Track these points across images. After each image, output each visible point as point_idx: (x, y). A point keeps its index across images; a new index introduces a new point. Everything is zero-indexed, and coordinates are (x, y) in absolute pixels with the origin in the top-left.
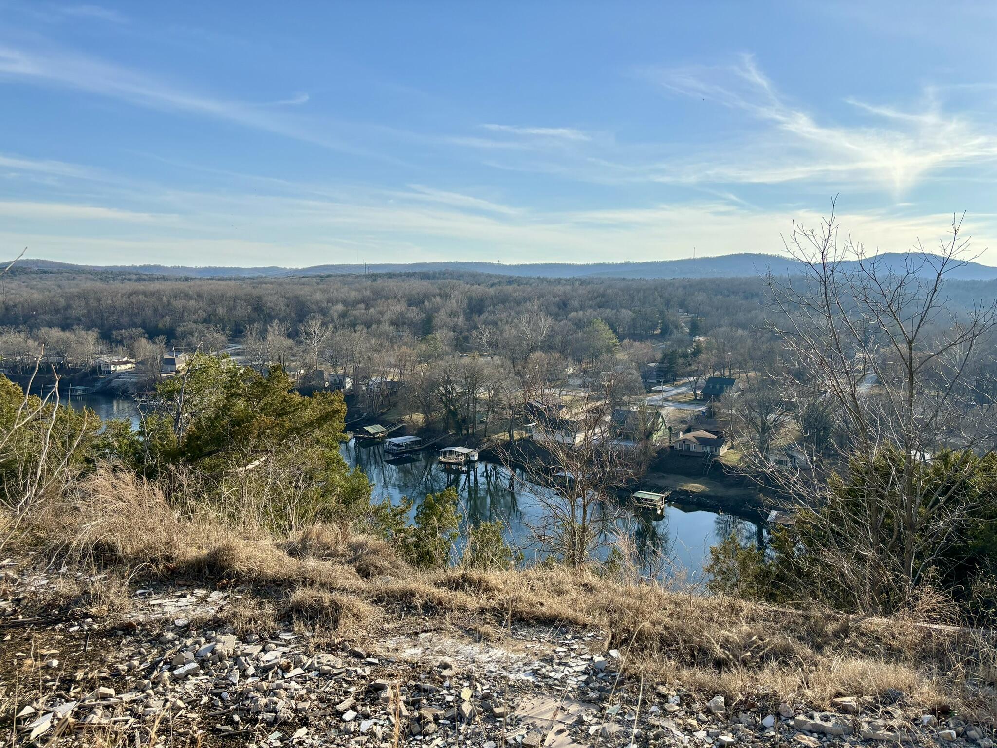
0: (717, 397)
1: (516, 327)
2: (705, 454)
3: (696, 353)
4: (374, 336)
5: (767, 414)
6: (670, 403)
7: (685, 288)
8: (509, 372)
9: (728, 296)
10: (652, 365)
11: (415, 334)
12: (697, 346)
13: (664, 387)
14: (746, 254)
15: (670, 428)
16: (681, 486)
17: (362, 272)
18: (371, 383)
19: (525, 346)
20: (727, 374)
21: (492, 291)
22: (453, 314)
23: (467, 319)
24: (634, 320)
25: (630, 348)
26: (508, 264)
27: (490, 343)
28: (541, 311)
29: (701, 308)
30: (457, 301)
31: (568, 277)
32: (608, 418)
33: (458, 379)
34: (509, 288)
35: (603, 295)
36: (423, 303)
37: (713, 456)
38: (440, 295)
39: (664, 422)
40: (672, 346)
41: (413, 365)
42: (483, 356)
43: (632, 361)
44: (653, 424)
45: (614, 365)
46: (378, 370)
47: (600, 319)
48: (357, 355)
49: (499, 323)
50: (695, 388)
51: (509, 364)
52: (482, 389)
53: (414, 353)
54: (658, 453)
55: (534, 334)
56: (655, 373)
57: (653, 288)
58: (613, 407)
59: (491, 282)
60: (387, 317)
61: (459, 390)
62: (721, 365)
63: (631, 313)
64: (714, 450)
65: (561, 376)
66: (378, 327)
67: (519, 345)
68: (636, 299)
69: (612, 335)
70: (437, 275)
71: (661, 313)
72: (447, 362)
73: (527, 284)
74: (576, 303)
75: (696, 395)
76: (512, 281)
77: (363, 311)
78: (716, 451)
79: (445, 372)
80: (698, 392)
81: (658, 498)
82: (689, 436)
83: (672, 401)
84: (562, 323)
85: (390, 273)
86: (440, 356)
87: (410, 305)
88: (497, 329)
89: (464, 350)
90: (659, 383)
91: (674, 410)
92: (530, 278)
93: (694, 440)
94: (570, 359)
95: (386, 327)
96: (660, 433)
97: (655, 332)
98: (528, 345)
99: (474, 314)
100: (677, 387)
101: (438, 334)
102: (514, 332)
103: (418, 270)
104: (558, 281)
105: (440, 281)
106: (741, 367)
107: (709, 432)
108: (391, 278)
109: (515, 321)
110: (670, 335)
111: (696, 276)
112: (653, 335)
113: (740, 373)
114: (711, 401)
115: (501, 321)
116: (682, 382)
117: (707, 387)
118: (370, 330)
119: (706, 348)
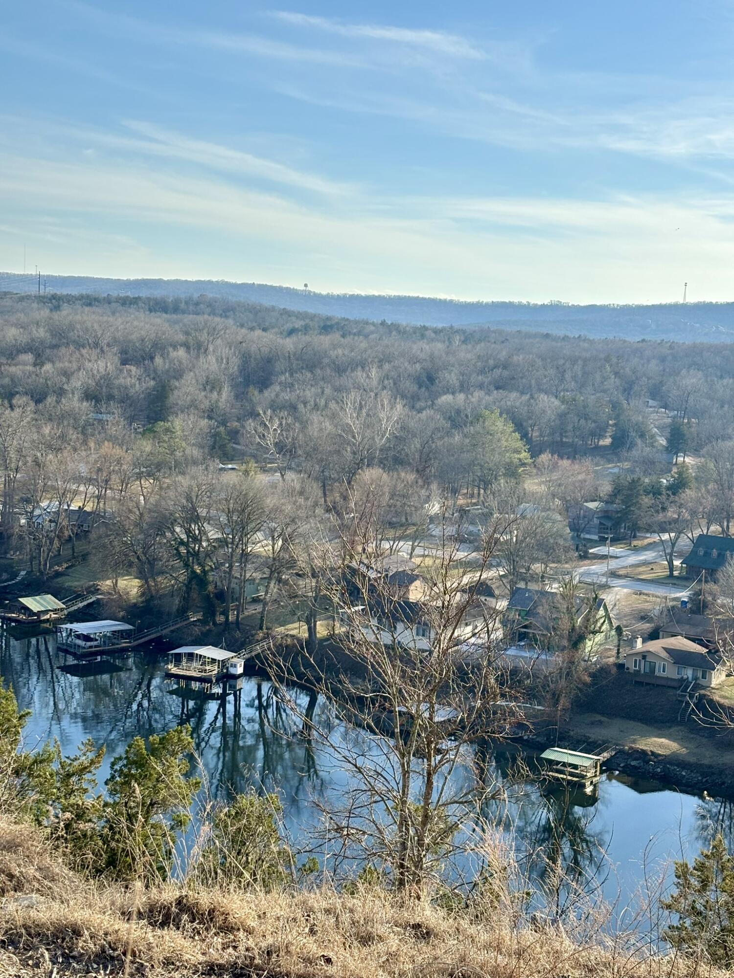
0: (711, 575)
1: (333, 416)
2: (682, 683)
3: (677, 487)
4: (50, 420)
6: (621, 582)
7: (663, 359)
8: (316, 504)
10: (592, 505)
11: (131, 419)
12: (680, 474)
13: (614, 550)
15: (619, 629)
16: (634, 741)
17: (33, 290)
18: (37, 512)
19: (348, 454)
21: (289, 344)
22: (210, 385)
23: (237, 397)
24: (562, 416)
25: (551, 471)
26: (324, 293)
27: (280, 447)
28: (384, 388)
29: (691, 400)
30: (219, 360)
31: (440, 326)
32: (502, 605)
33: (213, 512)
34: (325, 341)
35: (505, 367)
36: (152, 358)
37: (697, 687)
38: (187, 346)
39: (607, 616)
40: (631, 471)
41: (125, 482)
42: (264, 470)
43: (554, 496)
44: (587, 619)
45: (519, 502)
46: (53, 488)
47: (497, 412)
48: (13, 455)
49: (301, 407)
50: (671, 555)
51: (315, 489)
52: (259, 535)
53: (129, 458)
54: (592, 675)
55: (368, 433)
56: (596, 521)
57: (602, 356)
58: (513, 583)
59: (289, 326)
60: (77, 382)
61: (213, 534)
63: (557, 403)
64: (700, 674)
65: (415, 519)
66: (58, 402)
67: (338, 452)
68: (568, 376)
69: (519, 444)
70: (183, 306)
71: (615, 406)
72: (193, 478)
73: (359, 333)
74: (452, 378)
75: (671, 567)
76: (331, 327)
77: (30, 368)
78: (704, 677)
79: (189, 498)
80: (677, 563)
81: (587, 763)
82: (655, 646)
83: (626, 576)
84: (424, 415)
85: (88, 296)
86: (180, 467)
87: (124, 362)
88: (296, 419)
89: (227, 457)
90: (602, 541)
91: (628, 595)
92: (367, 323)
93: (664, 654)
94: (434, 486)
95: (74, 403)
96: (599, 638)
97: (601, 443)
98: (354, 453)
99: (251, 388)
100: (636, 550)
101: (178, 423)
102: (328, 425)
103: (144, 293)
104: (421, 332)
105: (188, 319)
107: (693, 640)
108: (90, 305)
109: (333, 405)
110: (630, 449)
111: (684, 339)
112: (597, 448)
114: (700, 581)
115: (305, 403)
116: (646, 541)
117: (694, 552)
118: (41, 406)
119: (696, 478)
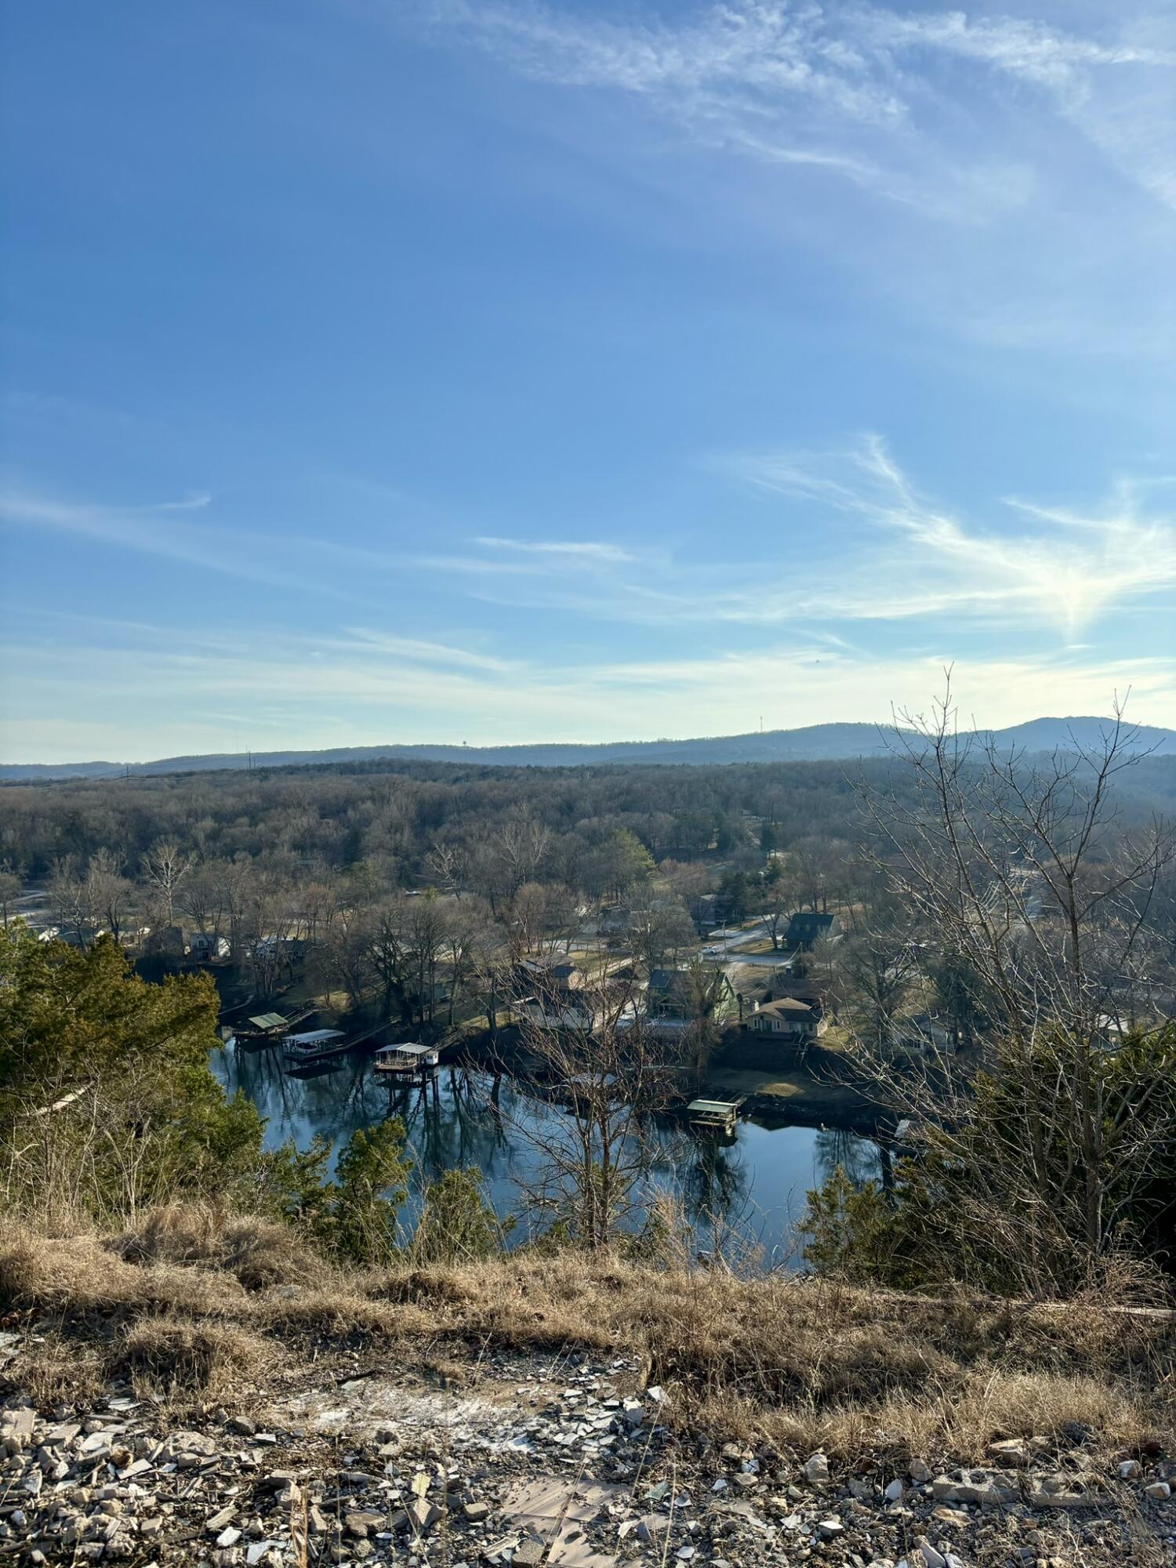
0: (808, 947)
1: (495, 844)
2: (795, 1035)
3: (773, 877)
4: (266, 868)
5: (885, 968)
6: (738, 957)
7: (750, 777)
8: (487, 917)
9: (816, 788)
10: (708, 897)
11: (332, 862)
12: (774, 866)
13: (728, 932)
14: (838, 724)
15: (739, 997)
16: (761, 1088)
17: (245, 766)
18: (260, 945)
19: (509, 874)
20: (820, 908)
21: (455, 789)
22: (394, 828)
23: (416, 836)
24: (677, 828)
25: (673, 873)
26: (480, 747)
27: (454, 873)
28: (534, 818)
29: (776, 807)
30: (400, 809)
31: (574, 765)
32: (644, 985)
33: (404, 931)
34: (484, 785)
35: (628, 792)
36: (345, 811)
37: (807, 1038)
38: (372, 799)
39: (729, 987)
40: (735, 867)
41: (330, 913)
42: (443, 893)
43: (677, 892)
44: (713, 991)
45: (650, 901)
46: (272, 924)
47: (625, 829)
48: (237, 900)
49: (468, 839)
50: (774, 932)
51: (485, 904)
52: (443, 947)
53: (331, 894)
54: (722, 1036)
55: (524, 855)
56: (712, 910)
57: (703, 778)
58: (651, 966)
59: (453, 776)
60: (286, 836)
61: (405, 949)
62: (810, 895)
63: (671, 818)
64: (807, 1027)
65: (568, 921)
66: (271, 854)
67: (502, 873)
68: (678, 795)
69: (645, 853)
70: (367, 767)
71: (717, 817)
72: (385, 905)
73: (510, 777)
74: (587, 805)
75: (775, 942)
76: (487, 773)
77: (246, 829)
78: (811, 1029)
79: (383, 923)
80: (779, 938)
81: (726, 1111)
82: (770, 1007)
83: (740, 953)
84: (568, 837)
85: (290, 766)
86: (374, 897)
87: (323, 817)
88: (465, 849)
89: (412, 885)
90: (718, 926)
91: (745, 967)
92: (515, 768)
93: (777, 1014)
94: (581, 893)
95: (285, 853)
96: (725, 1005)
97: (710, 847)
98: (515, 872)
99: (427, 828)
100: (747, 930)
101: (370, 862)
102: (492, 853)
103: (335, 761)
104: (559, 772)
105: (372, 777)
106: (840, 897)
107: (799, 1000)
108: (292, 773)
109: (494, 836)
110: (733, 849)
111: (765, 760)
112: (707, 850)
113: (840, 905)
114: (799, 951)
115: (472, 836)
116: (753, 923)
117: (792, 928)
118: (257, 858)
119: (787, 869)
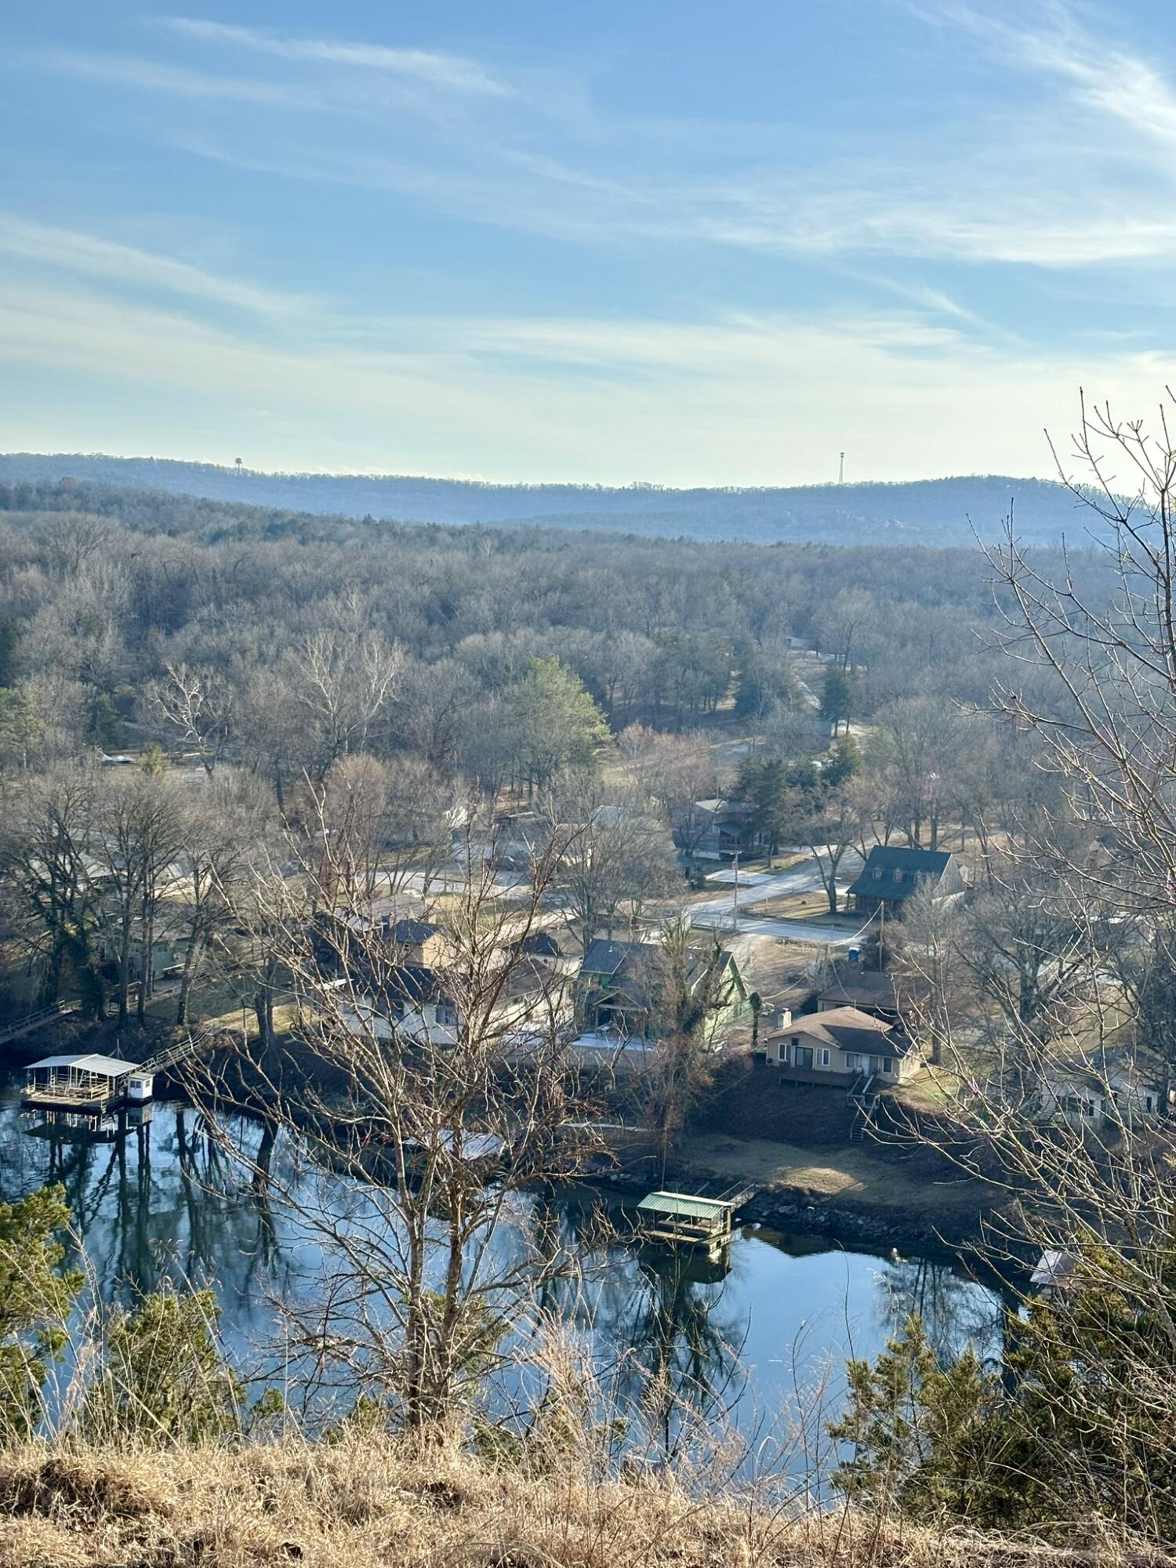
0: (895, 908)
1: (291, 673)
2: (855, 1080)
3: (838, 772)
5: (1039, 960)
6: (757, 924)
7: (810, 573)
8: (266, 817)
9: (938, 603)
10: (709, 805)
12: (842, 752)
13: (744, 875)
14: (991, 478)
15: (755, 1000)
16: (783, 1175)
19: (316, 733)
20: (925, 837)
21: (214, 556)
22: (84, 625)
23: (128, 644)
24: (658, 665)
25: (644, 753)
26: (269, 472)
27: (204, 724)
28: (373, 625)
29: (855, 635)
30: (97, 585)
31: (460, 524)
32: (573, 967)
33: (94, 834)
34: (273, 550)
35: (566, 589)
37: (878, 1084)
38: (41, 561)
39: (737, 979)
40: (768, 749)
42: (178, 763)
43: (649, 792)
44: (705, 986)
45: (595, 803)
47: (556, 660)
49: (236, 658)
50: (832, 879)
51: (264, 792)
52: (173, 870)
54: (716, 1074)
55: (348, 699)
56: (715, 830)
57: (718, 569)
58: (588, 932)
59: (211, 527)
61: (96, 870)
62: (908, 812)
63: (649, 644)
64: (881, 1065)
65: (429, 835)
67: (300, 731)
68: (665, 601)
69: (592, 711)
70: (33, 496)
71: (740, 647)
72: (59, 779)
73: (328, 538)
74: (481, 606)
75: (833, 899)
76: (283, 527)
78: (887, 1069)
79: (53, 814)
80: (841, 891)
81: (713, 1213)
82: (811, 1024)
83: (763, 916)
84: (439, 667)
86: (36, 761)
88: (229, 678)
89: (114, 743)
90: (726, 861)
91: (769, 944)
92: (341, 521)
93: (825, 1036)
94: (458, 782)
96: (725, 1014)
97: (720, 706)
98: (327, 732)
99: (153, 629)
100: (779, 873)
101: (31, 689)
102: (282, 688)
104: (430, 535)
105: (44, 517)
106: (966, 819)
107: (870, 1012)
109: (289, 654)
110: (764, 715)
111: (841, 540)
112: (714, 714)
113: (963, 835)
114: (877, 918)
115: (243, 652)
116: (793, 860)
117: (866, 874)
119: (867, 758)
